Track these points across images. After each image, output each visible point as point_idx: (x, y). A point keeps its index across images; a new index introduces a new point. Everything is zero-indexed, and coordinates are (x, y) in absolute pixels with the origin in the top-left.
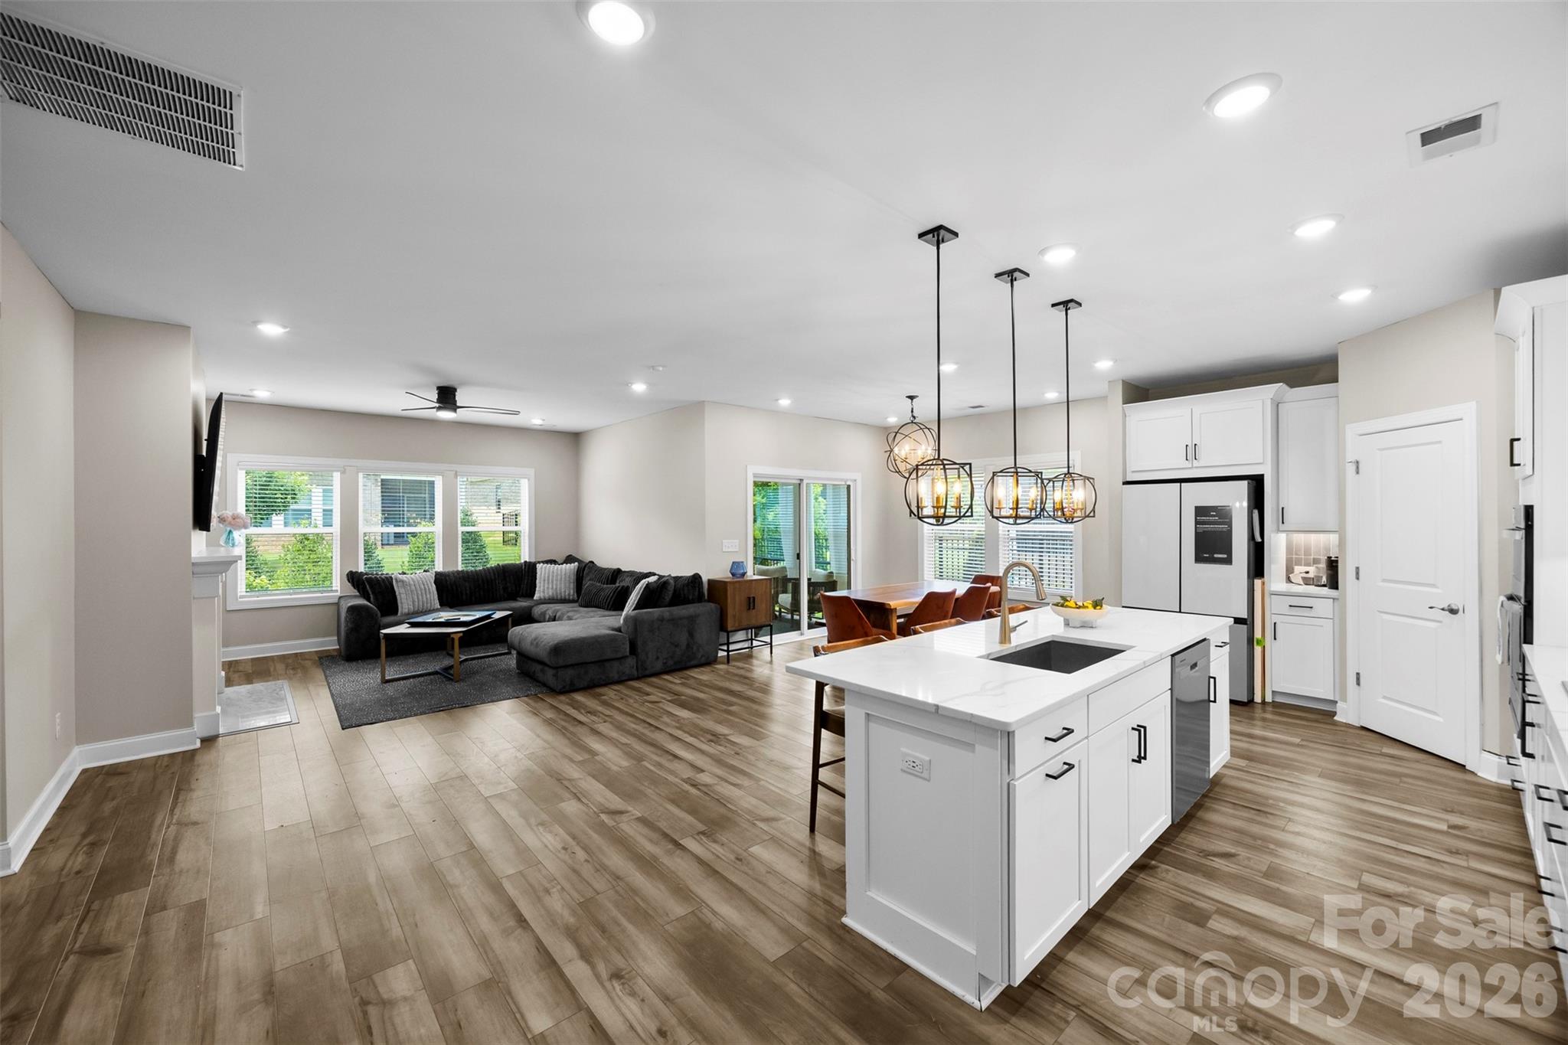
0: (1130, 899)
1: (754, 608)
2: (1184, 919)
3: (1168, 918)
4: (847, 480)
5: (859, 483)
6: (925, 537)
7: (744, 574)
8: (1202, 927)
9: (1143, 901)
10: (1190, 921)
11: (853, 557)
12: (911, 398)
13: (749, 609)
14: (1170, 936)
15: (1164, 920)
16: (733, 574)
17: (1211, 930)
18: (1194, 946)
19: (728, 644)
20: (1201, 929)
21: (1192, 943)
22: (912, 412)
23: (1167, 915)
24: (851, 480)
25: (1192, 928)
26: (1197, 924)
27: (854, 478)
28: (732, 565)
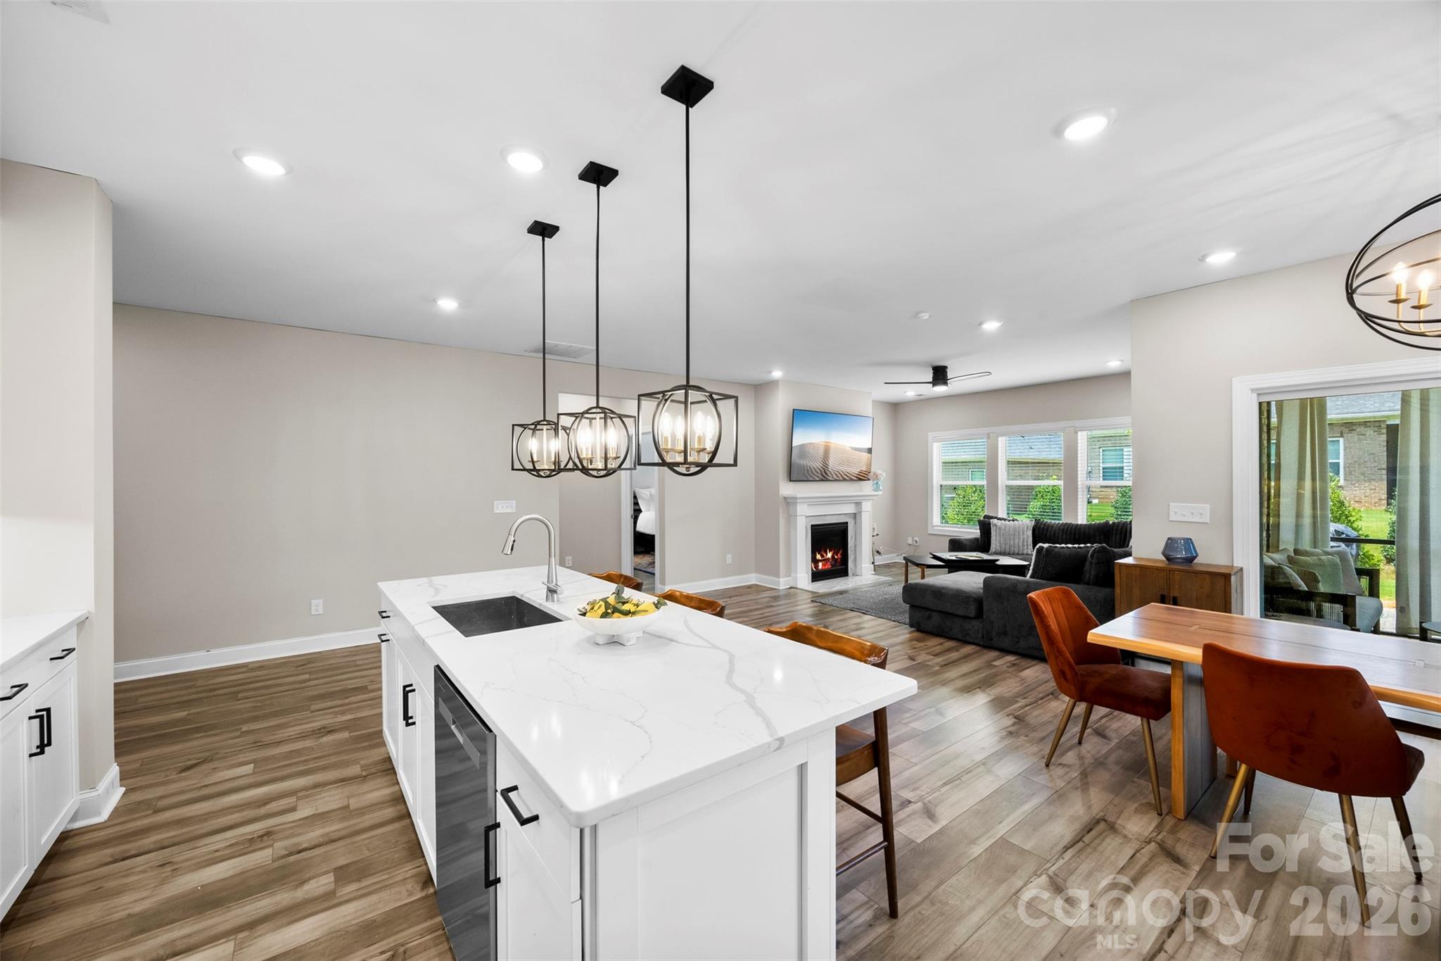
0: (406, 843)
2: (354, 862)
3: (367, 853)
7: (1190, 560)
8: (335, 869)
9: (397, 849)
10: (348, 865)
14: (353, 843)
15: (368, 849)
17: (326, 873)
18: (330, 851)
20: (335, 867)
21: (334, 851)
23: (369, 854)
25: (342, 862)
26: (341, 868)
28: (1167, 541)
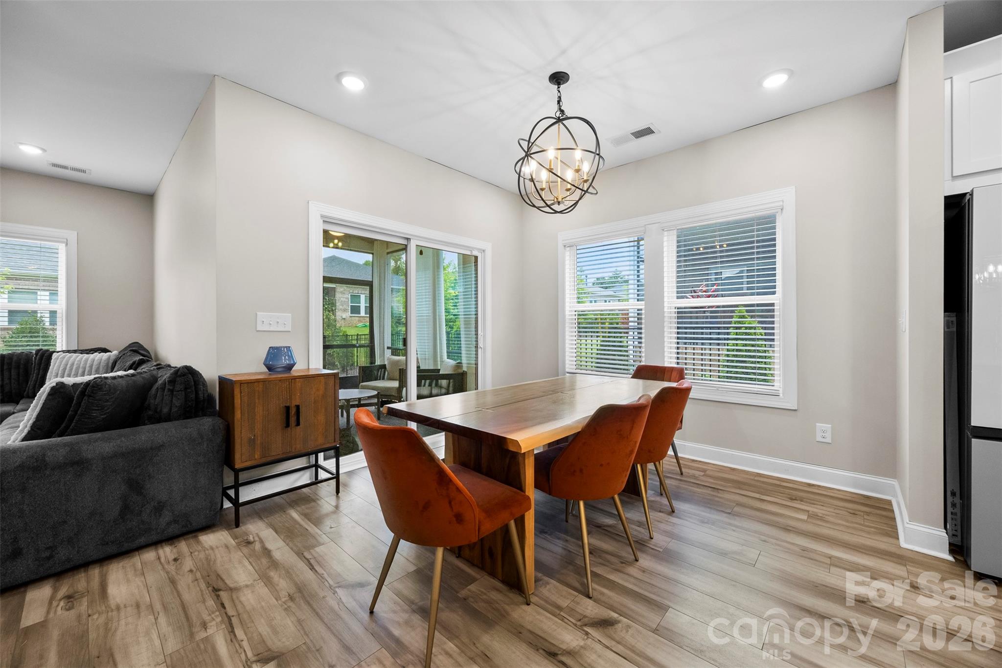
1: (298, 424)
4: (474, 248)
5: (489, 253)
6: (567, 321)
7: (289, 368)
11: (480, 344)
12: (558, 78)
13: (288, 425)
16: (270, 368)
19: (237, 486)
22: (559, 102)
24: (479, 250)
27: (484, 248)
28: (269, 350)
